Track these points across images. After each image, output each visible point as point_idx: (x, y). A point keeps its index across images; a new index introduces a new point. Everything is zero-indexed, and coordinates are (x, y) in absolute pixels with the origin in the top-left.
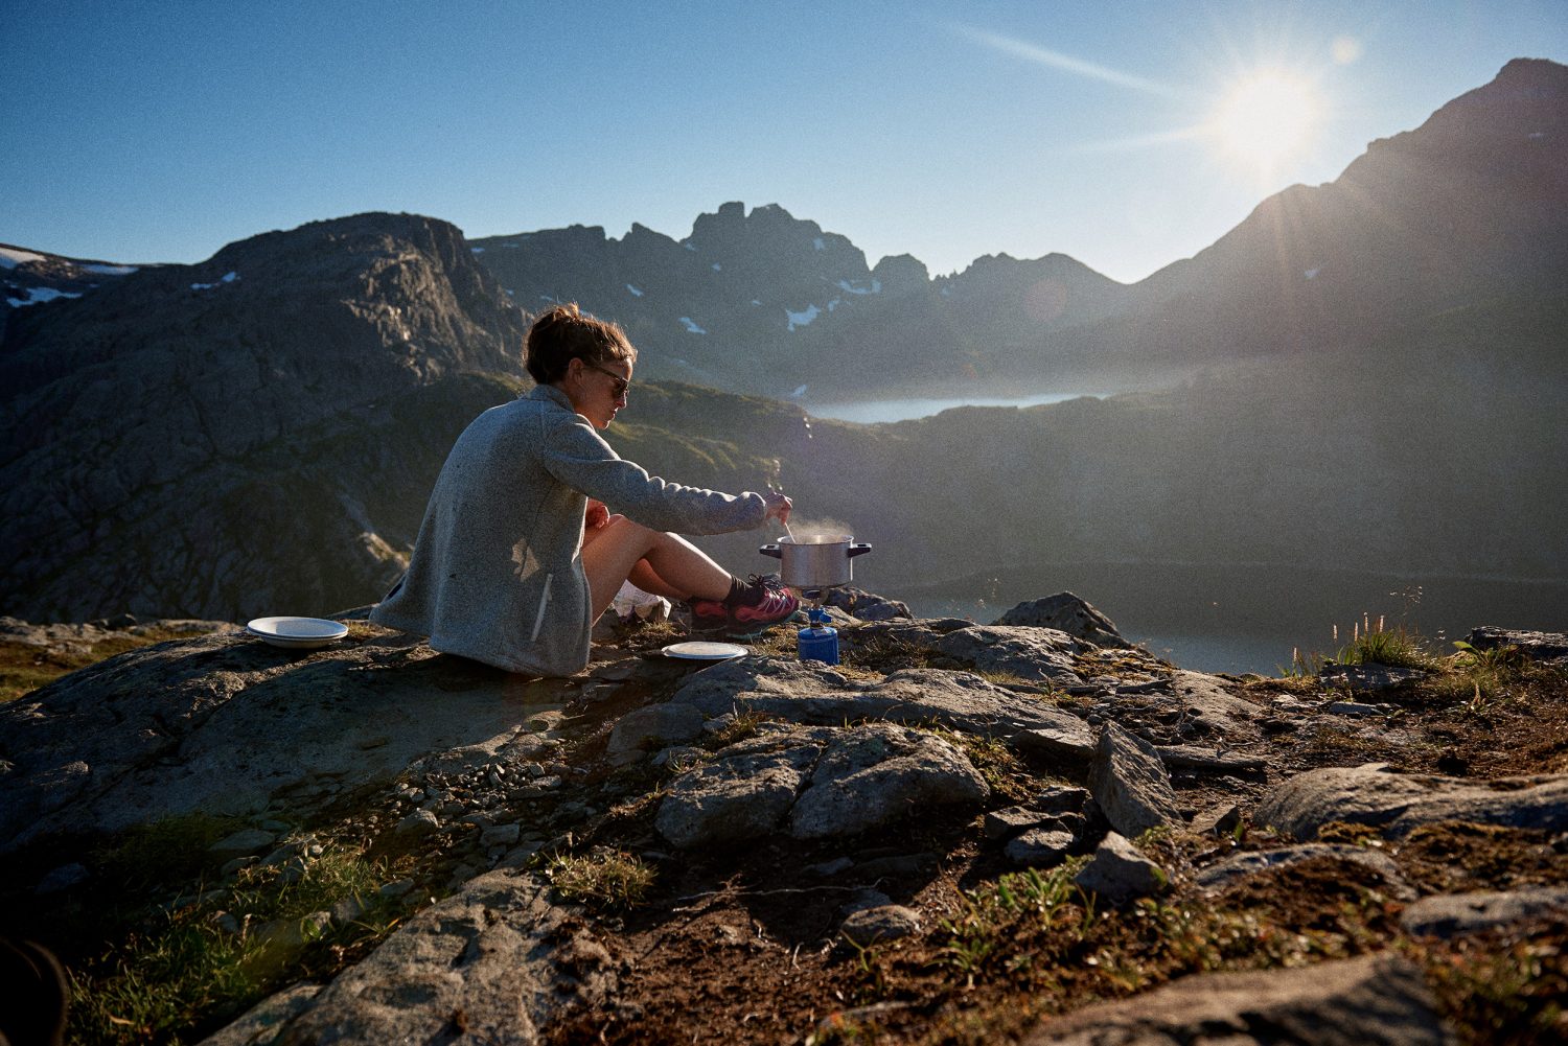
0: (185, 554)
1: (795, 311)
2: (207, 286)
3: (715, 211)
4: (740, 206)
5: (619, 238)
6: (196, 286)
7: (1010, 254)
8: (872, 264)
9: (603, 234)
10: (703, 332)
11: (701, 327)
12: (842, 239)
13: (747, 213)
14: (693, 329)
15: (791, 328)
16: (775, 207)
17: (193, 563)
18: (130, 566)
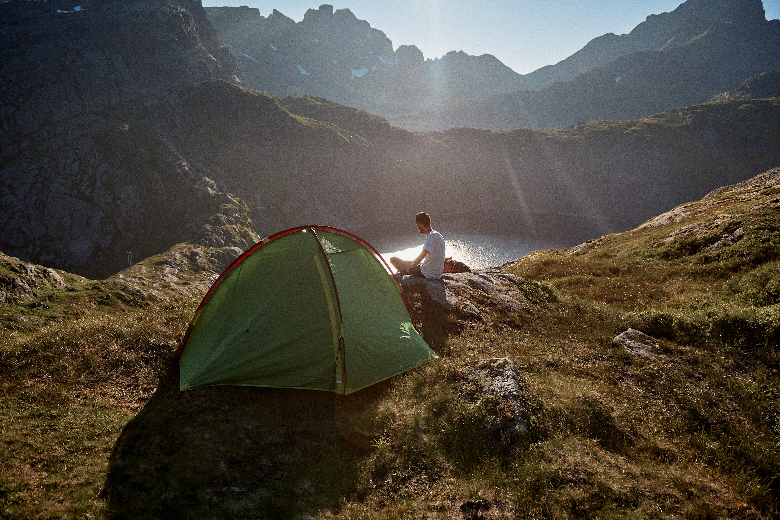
0: (77, 163)
1: (356, 69)
2: (65, 12)
3: (317, 8)
4: (331, 7)
5: (266, 17)
6: (59, 11)
7: (465, 52)
8: (395, 48)
9: (259, 13)
10: (308, 74)
11: (307, 72)
12: (381, 33)
13: (334, 11)
14: (303, 72)
15: (353, 78)
16: (348, 10)
17: (83, 168)
18: (46, 166)
